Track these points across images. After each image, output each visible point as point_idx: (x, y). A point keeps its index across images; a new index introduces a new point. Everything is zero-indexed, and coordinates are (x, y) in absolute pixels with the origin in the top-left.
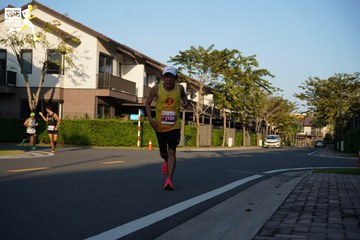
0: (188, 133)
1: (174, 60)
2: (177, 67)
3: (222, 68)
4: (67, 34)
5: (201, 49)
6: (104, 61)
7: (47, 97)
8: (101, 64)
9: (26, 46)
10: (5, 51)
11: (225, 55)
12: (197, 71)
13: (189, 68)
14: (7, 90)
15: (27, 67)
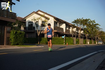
0: (77, 41)
1: (73, 22)
2: (74, 24)
3: (86, 24)
4: (46, 17)
5: (80, 19)
6: (55, 23)
7: (42, 32)
8: (55, 24)
9: (37, 20)
10: (32, 22)
11: (86, 20)
12: (79, 25)
13: (77, 24)
14: (33, 31)
15: (37, 25)
